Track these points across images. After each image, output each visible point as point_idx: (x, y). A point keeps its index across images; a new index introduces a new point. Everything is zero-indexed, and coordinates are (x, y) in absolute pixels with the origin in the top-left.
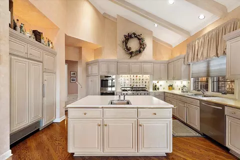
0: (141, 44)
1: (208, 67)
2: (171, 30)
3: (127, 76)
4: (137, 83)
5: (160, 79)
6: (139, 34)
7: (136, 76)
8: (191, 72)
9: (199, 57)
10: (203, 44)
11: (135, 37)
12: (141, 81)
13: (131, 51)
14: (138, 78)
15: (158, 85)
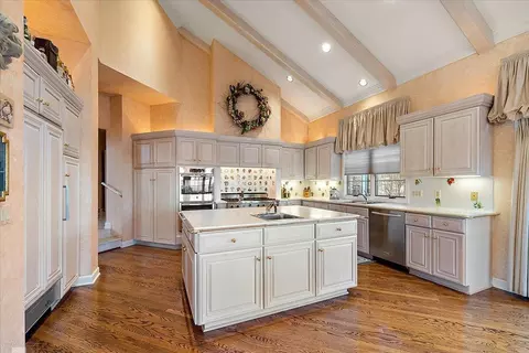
0: (261, 108)
1: (371, 158)
2: (316, 91)
3: (232, 171)
4: (250, 184)
5: (292, 176)
6: (259, 89)
7: (250, 171)
8: (344, 166)
9: (360, 142)
10: (365, 124)
11: (251, 92)
12: (258, 180)
13: (243, 120)
14: (253, 174)
15: (288, 188)
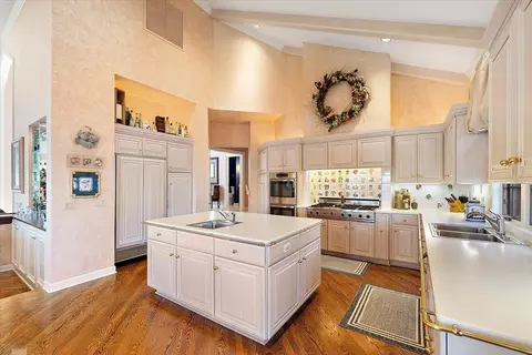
3: (333, 173)
4: (356, 188)
6: (351, 71)
7: (355, 173)
11: (340, 80)
13: (329, 116)
14: (359, 176)
